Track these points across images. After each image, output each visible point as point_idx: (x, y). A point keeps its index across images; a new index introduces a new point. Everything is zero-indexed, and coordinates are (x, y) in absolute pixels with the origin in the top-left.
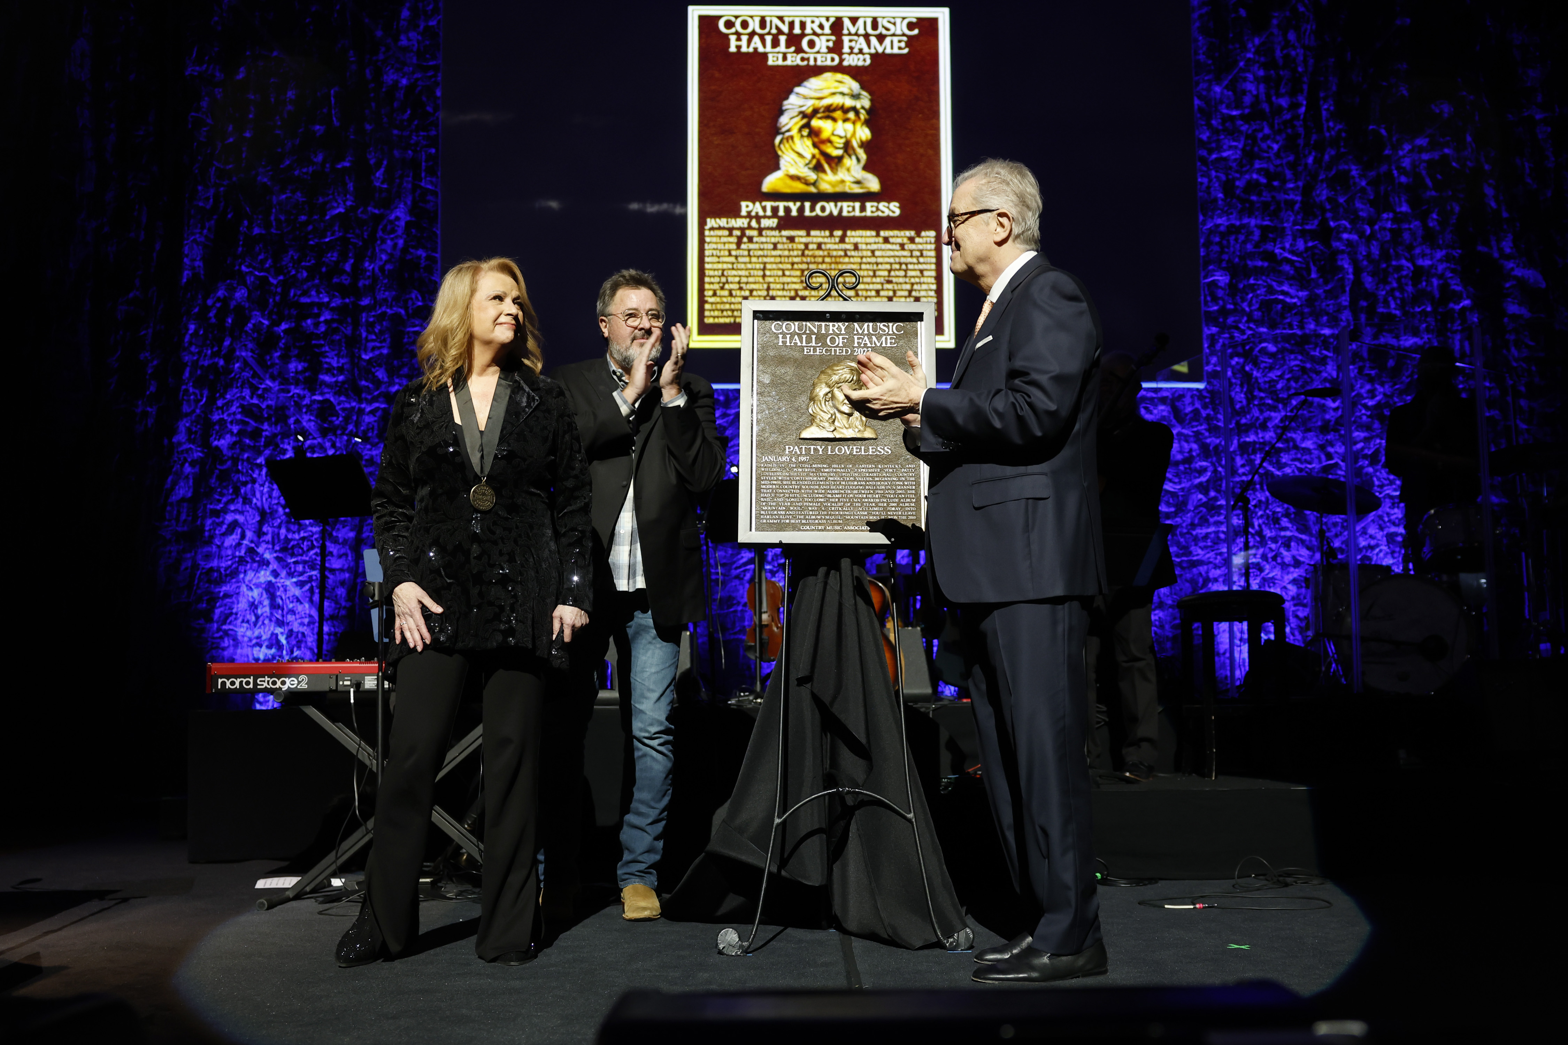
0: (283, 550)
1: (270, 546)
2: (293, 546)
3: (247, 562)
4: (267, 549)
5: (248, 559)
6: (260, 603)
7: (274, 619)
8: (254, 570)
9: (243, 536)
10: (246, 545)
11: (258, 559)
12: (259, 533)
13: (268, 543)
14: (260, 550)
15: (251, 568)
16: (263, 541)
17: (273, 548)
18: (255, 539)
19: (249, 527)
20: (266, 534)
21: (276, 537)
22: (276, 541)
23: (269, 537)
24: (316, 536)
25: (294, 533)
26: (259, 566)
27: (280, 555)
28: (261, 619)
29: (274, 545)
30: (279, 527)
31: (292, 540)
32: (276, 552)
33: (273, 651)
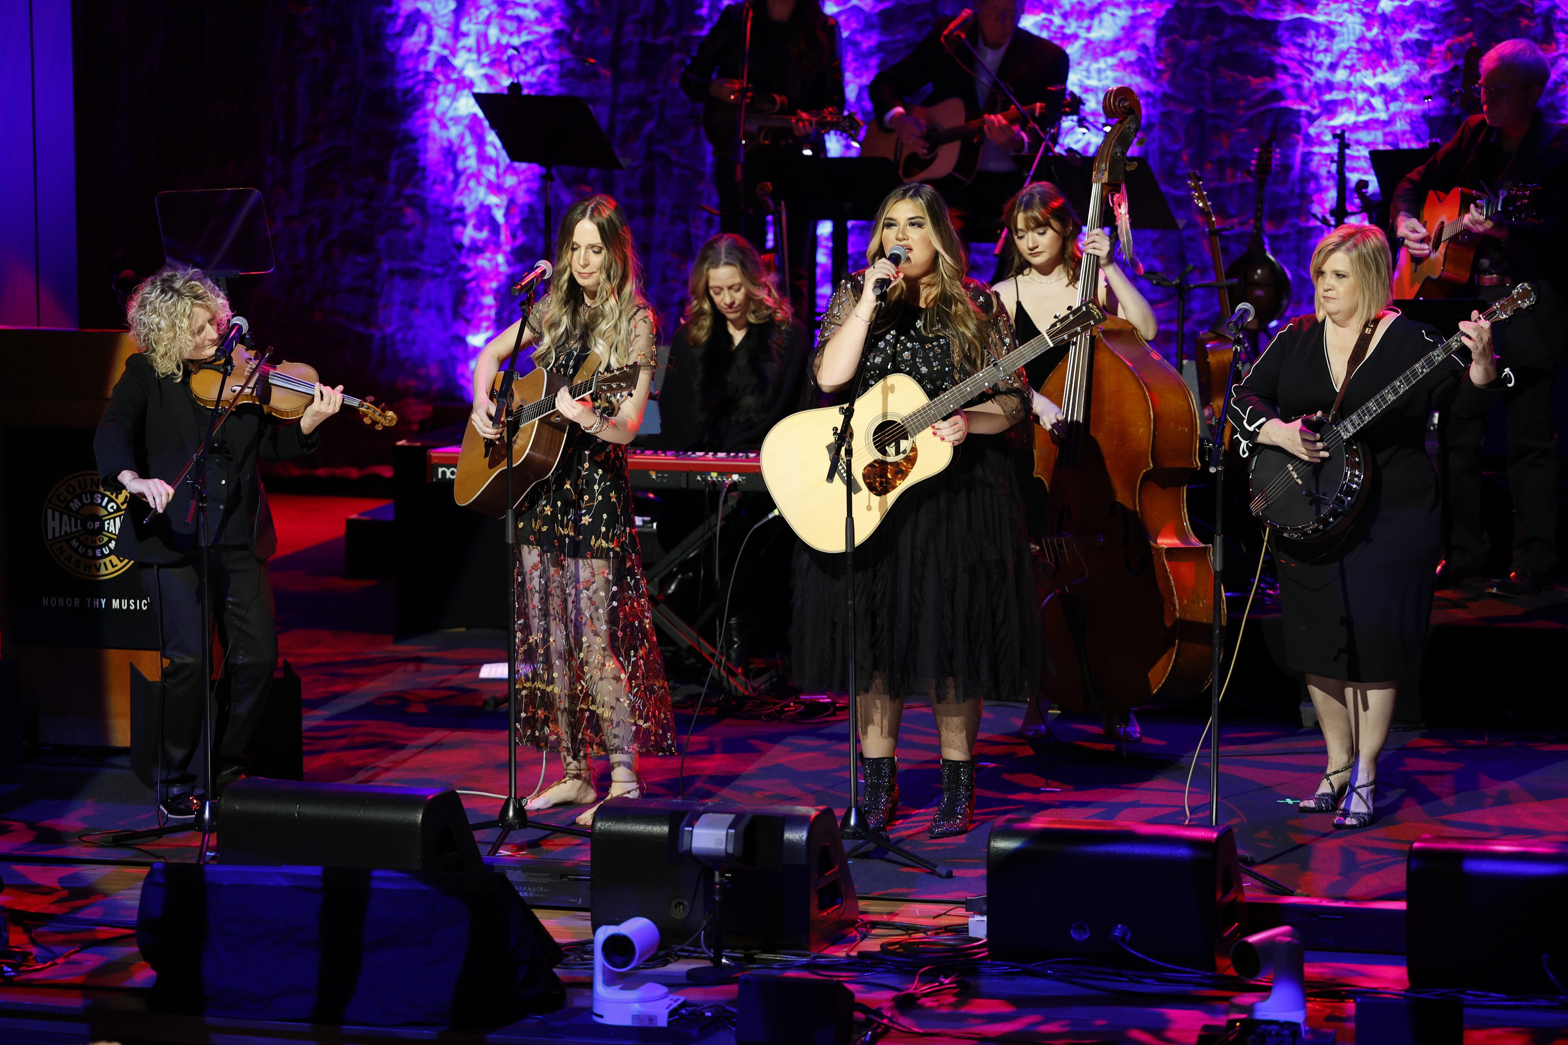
0: (494, 63)
1: (474, 56)
2: (511, 59)
3: (438, 83)
4: (468, 61)
5: (440, 78)
6: (462, 150)
7: (483, 181)
8: (449, 96)
9: (430, 39)
10: (436, 53)
11: (455, 76)
12: (457, 33)
13: (469, 50)
14: (457, 62)
15: (444, 93)
16: (464, 47)
17: (479, 60)
18: (449, 41)
19: (440, 21)
20: (466, 35)
21: (482, 40)
22: (483, 46)
23: (470, 41)
24: (546, 42)
25: (511, 34)
26: (458, 89)
27: (491, 72)
28: (463, 179)
29: (479, 53)
30: (487, 22)
31: (509, 46)
32: (484, 65)
33: (484, 235)
